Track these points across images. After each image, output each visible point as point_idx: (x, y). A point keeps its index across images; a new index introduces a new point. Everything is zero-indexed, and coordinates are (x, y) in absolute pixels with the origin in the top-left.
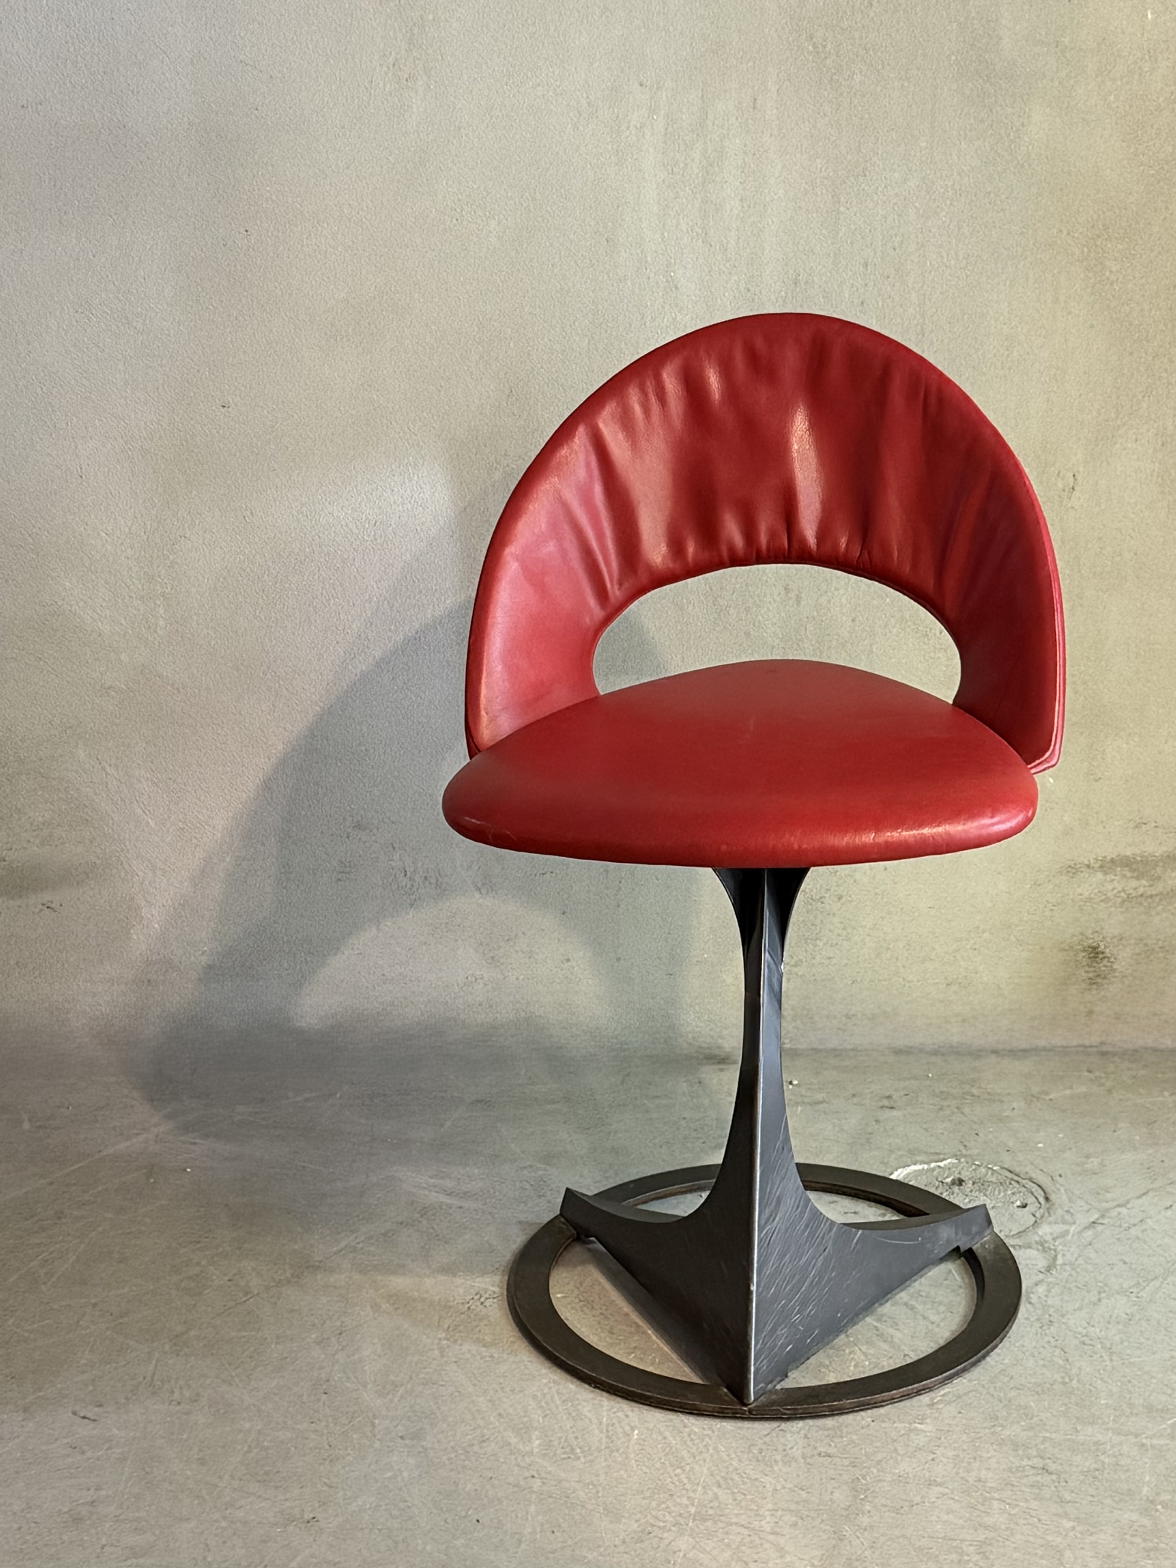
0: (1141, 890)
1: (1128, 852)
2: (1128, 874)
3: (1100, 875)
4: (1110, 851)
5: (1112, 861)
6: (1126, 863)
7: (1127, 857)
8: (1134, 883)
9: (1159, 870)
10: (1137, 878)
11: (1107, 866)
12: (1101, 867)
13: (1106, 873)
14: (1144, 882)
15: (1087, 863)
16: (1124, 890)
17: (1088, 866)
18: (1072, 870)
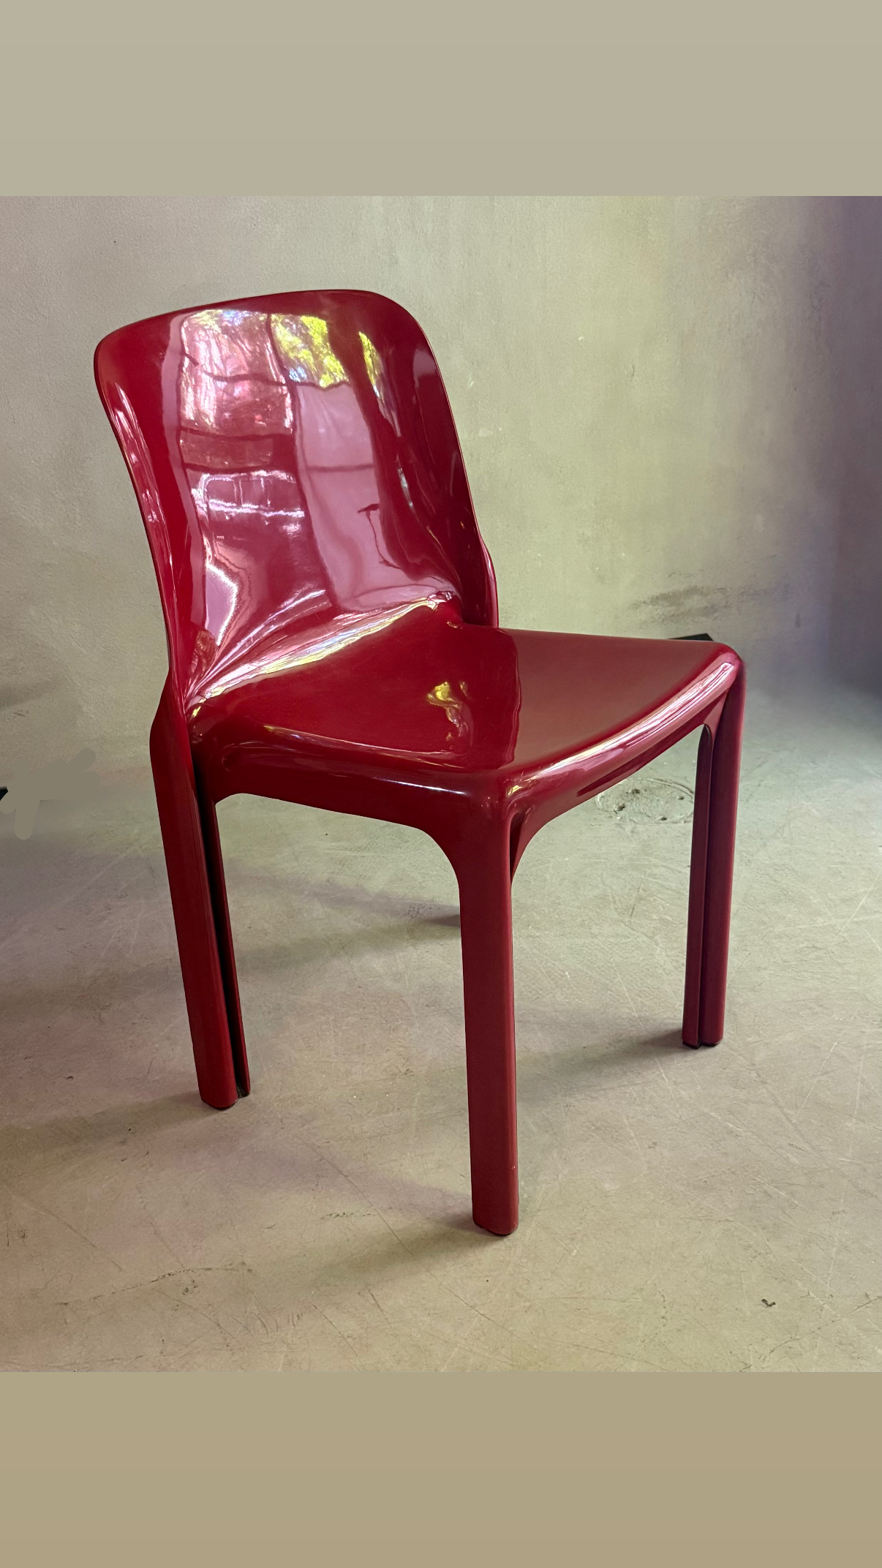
0: (672, 612)
1: (665, 591)
2: (666, 605)
3: (650, 606)
4: (656, 592)
5: (657, 598)
6: (664, 597)
7: (664, 595)
8: (669, 609)
9: (682, 600)
10: (671, 605)
11: (655, 600)
12: (652, 602)
13: (654, 605)
14: (674, 608)
15: (643, 600)
16: (663, 615)
17: (644, 602)
18: (636, 606)
